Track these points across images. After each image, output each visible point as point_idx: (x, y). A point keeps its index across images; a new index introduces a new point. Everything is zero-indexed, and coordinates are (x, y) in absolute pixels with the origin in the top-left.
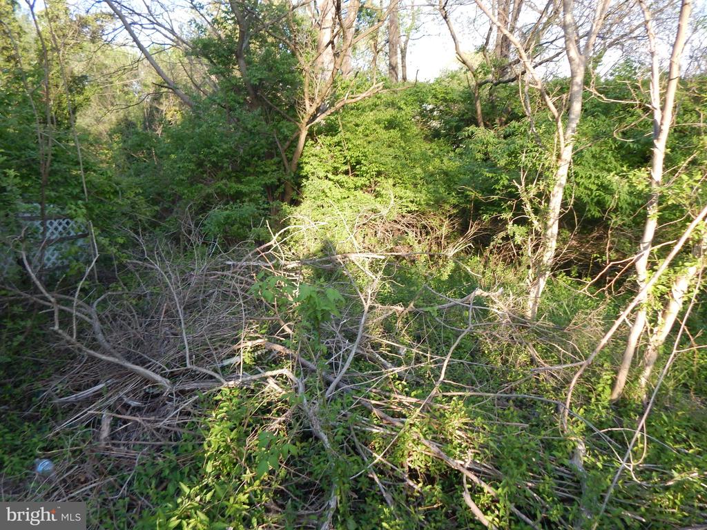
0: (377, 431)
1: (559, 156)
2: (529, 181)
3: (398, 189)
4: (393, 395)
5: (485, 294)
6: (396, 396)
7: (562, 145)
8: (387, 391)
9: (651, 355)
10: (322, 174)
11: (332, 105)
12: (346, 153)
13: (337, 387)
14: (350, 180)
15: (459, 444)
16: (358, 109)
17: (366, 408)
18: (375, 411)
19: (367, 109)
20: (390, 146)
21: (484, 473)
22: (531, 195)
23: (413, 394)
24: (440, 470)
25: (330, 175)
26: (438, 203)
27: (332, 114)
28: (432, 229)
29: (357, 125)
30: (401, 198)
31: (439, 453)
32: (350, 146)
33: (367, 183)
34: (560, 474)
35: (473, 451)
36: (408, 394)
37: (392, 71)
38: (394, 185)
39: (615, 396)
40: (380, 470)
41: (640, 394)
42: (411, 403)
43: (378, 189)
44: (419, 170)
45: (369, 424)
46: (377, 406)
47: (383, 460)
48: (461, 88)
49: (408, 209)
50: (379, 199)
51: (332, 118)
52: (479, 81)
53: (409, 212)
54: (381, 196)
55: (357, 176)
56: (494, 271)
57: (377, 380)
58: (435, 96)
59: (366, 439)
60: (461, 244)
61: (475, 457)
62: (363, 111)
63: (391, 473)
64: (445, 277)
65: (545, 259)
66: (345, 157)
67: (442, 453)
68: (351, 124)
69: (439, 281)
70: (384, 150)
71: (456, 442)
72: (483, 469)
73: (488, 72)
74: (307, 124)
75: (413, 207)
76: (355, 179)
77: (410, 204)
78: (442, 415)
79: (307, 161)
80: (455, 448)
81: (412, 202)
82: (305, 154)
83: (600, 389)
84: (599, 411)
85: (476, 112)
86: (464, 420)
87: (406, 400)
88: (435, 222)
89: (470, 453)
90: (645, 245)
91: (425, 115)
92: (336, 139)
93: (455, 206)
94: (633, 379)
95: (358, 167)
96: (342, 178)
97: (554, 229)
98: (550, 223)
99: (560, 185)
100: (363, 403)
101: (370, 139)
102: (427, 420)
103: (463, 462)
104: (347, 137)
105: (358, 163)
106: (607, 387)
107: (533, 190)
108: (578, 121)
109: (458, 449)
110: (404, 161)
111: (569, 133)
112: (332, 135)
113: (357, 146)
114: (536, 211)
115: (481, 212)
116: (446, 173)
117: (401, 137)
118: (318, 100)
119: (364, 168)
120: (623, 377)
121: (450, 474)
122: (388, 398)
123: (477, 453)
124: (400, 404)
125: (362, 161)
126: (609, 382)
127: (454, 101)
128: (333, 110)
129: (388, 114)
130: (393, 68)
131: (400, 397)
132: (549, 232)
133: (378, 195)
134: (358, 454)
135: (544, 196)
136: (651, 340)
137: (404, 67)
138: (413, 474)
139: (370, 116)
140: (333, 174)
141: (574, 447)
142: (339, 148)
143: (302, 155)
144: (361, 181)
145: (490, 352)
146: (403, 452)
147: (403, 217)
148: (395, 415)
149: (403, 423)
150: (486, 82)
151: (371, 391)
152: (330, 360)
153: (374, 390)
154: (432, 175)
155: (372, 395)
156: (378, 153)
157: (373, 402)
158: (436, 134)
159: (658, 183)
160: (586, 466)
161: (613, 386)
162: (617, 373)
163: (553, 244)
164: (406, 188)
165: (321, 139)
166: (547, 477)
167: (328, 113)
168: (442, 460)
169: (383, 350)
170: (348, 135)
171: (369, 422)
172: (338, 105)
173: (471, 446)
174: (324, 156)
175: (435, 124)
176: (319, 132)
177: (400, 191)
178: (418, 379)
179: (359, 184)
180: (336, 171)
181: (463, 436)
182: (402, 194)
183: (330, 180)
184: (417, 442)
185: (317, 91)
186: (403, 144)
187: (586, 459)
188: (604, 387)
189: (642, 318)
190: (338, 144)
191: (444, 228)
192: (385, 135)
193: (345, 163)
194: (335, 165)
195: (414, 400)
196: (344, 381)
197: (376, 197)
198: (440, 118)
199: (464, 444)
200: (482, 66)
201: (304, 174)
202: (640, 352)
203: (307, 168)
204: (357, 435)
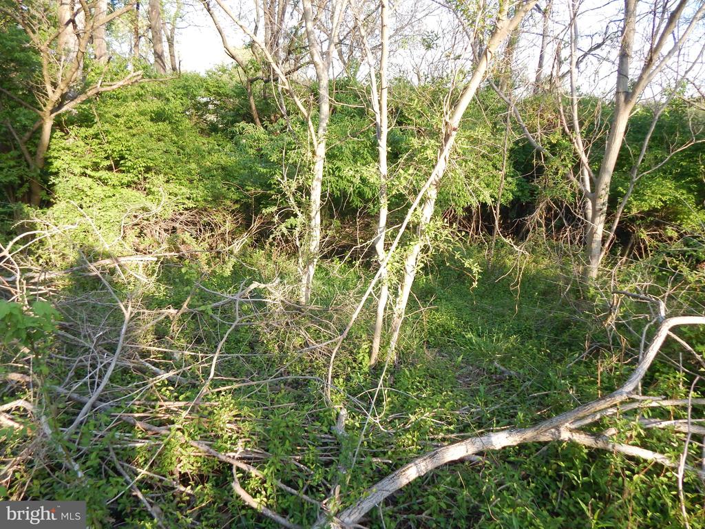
0: (142, 444)
1: (314, 153)
2: (291, 176)
3: (172, 186)
4: (159, 403)
5: (262, 286)
6: (162, 403)
7: (315, 143)
8: (153, 401)
9: (397, 322)
10: (78, 170)
11: (83, 91)
12: (106, 146)
13: (93, 406)
14: (114, 177)
15: (229, 437)
16: (118, 99)
17: (128, 423)
18: (138, 424)
19: (130, 98)
20: (159, 140)
21: (256, 458)
22: (293, 189)
23: (181, 398)
24: (213, 468)
25: (88, 172)
26: (217, 199)
27: (83, 102)
28: (216, 224)
29: (117, 116)
30: (176, 195)
31: (208, 451)
32: (110, 139)
33: (136, 179)
34: (323, 441)
35: (243, 440)
36: (177, 399)
37: (157, 59)
38: (167, 182)
39: (373, 362)
40: (146, 485)
41: (391, 356)
42: (180, 408)
43: (147, 186)
44: (193, 166)
45: (132, 439)
46: (141, 419)
47: (149, 473)
48: (234, 83)
49: (185, 206)
50: (150, 197)
51: (84, 106)
52: (250, 77)
53: (186, 209)
54: (153, 193)
55: (124, 172)
56: (275, 263)
57: (141, 391)
58: (207, 90)
59: (128, 456)
60: (245, 238)
61: (246, 445)
62: (124, 101)
63: (159, 484)
64: (227, 273)
65: (312, 248)
66: (106, 151)
67: (211, 450)
68: (110, 115)
69: (222, 277)
70: (152, 144)
71: (226, 436)
72: (253, 455)
73: (259, 69)
74: (52, 112)
75: (190, 204)
76: (120, 175)
77: (186, 201)
78: (211, 413)
79: (56, 155)
80: (226, 442)
81: (189, 199)
82: (53, 147)
83: (361, 358)
84: (358, 378)
85: (251, 107)
86: (234, 413)
87: (173, 405)
88: (218, 218)
89: (240, 443)
90: (381, 230)
91: (201, 108)
92: (91, 131)
93: (236, 202)
94: (385, 345)
95: (122, 162)
96: (104, 174)
97: (317, 220)
98: (312, 215)
99: (318, 179)
100: (124, 418)
101: (134, 131)
102: (196, 421)
103: (234, 454)
104: (104, 129)
105: (122, 158)
106: (366, 355)
107: (294, 185)
108: (327, 121)
109: (229, 442)
110: (176, 156)
111: (321, 132)
112: (87, 127)
113: (119, 138)
114: (299, 204)
115: (261, 206)
116: (223, 168)
117: (173, 130)
118: (62, 85)
119: (129, 164)
120: (376, 345)
121: (223, 468)
122: (154, 407)
123: (248, 441)
124: (168, 411)
125: (126, 156)
126: (367, 351)
127: (227, 96)
128: (83, 97)
129: (154, 105)
130: (159, 56)
131: (167, 403)
132: (313, 223)
133: (149, 192)
134: (119, 474)
135: (304, 190)
136: (395, 309)
137: (172, 56)
138: (184, 479)
139: (132, 106)
140: (93, 170)
141: (338, 414)
142: (97, 141)
143: (49, 148)
144: (127, 178)
145: (268, 341)
146: (171, 459)
147: (181, 214)
148: (162, 424)
149: (170, 430)
150: (257, 79)
151: (134, 404)
152: (85, 380)
153: (137, 403)
154: (209, 170)
155: (135, 408)
156: (144, 147)
157: (137, 415)
158: (213, 128)
159: (384, 176)
160: (347, 428)
161: (370, 354)
162: (372, 342)
163: (317, 234)
164: (181, 184)
165: (73, 130)
166: (311, 447)
167: (78, 101)
168: (214, 457)
169: (151, 358)
170: (107, 126)
171: (131, 437)
172: (90, 93)
173: (242, 436)
174: (79, 150)
175: (212, 118)
176: (71, 122)
177: (173, 187)
178: (193, 381)
179: (125, 181)
180: (96, 167)
181: (235, 428)
182: (176, 191)
183: (90, 176)
184: (184, 446)
185: (60, 74)
186: (175, 138)
187: (347, 422)
188: (364, 356)
189: (385, 292)
190: (96, 136)
191: (227, 224)
192: (151, 127)
193: (107, 158)
194: (94, 160)
195: (182, 404)
196: (100, 399)
197: (148, 194)
198: (215, 112)
199: (235, 436)
200: (251, 62)
201: (54, 171)
202: (387, 321)
203: (57, 164)
204: (117, 454)
